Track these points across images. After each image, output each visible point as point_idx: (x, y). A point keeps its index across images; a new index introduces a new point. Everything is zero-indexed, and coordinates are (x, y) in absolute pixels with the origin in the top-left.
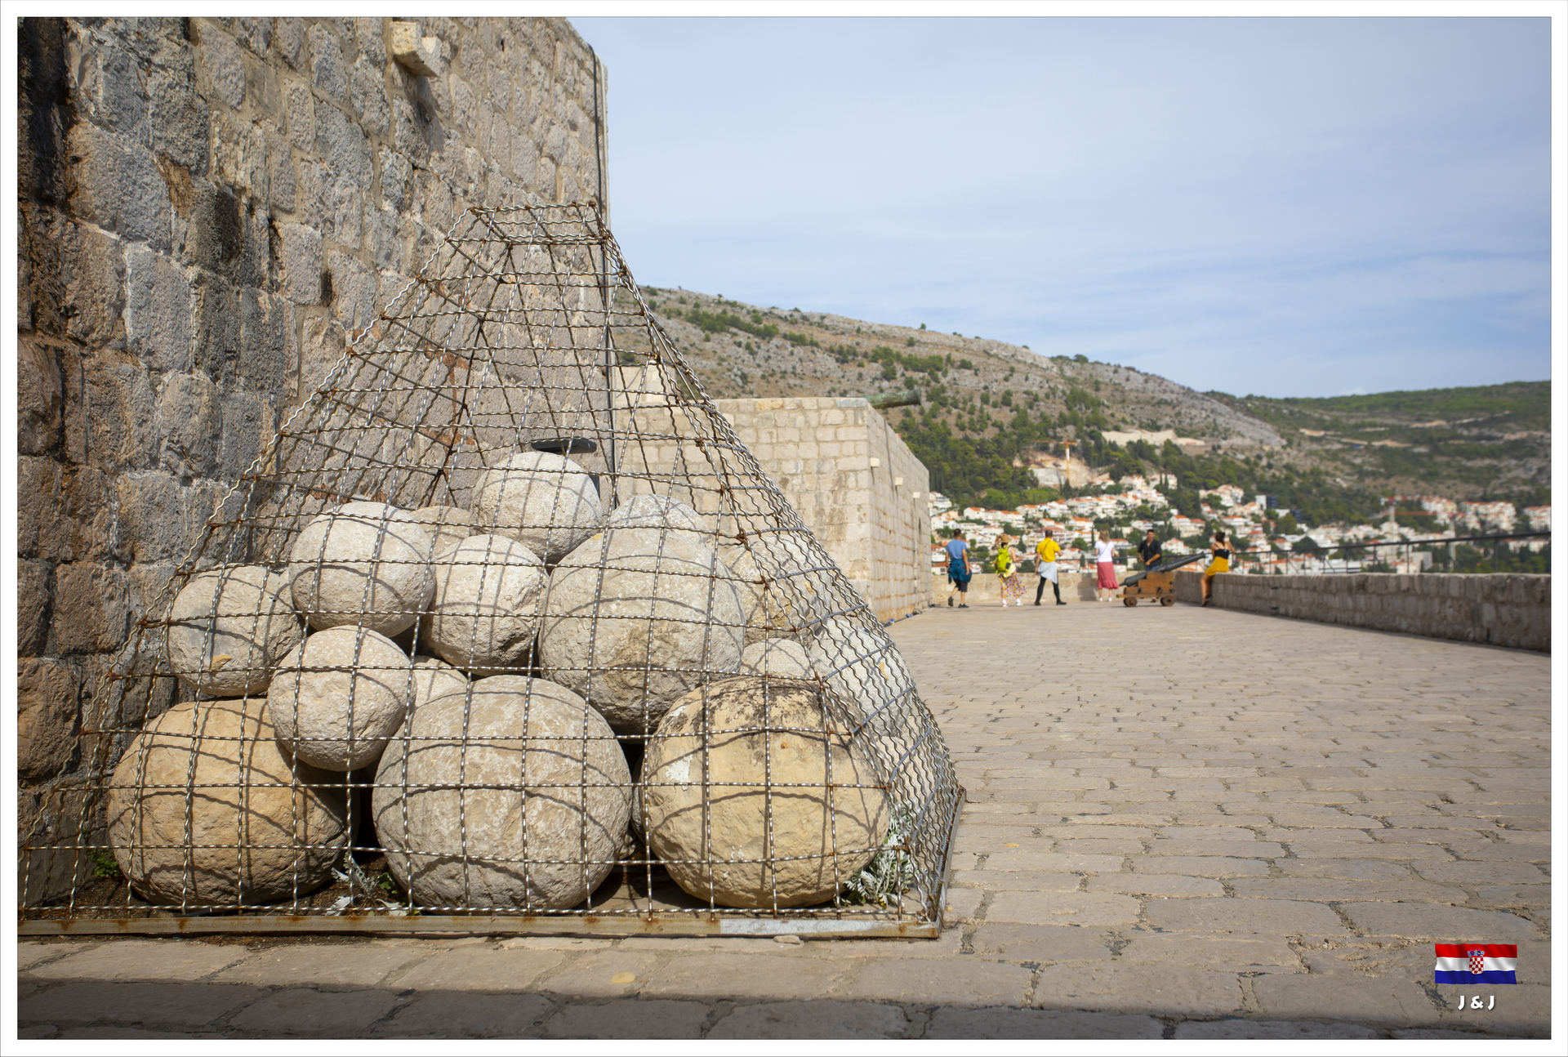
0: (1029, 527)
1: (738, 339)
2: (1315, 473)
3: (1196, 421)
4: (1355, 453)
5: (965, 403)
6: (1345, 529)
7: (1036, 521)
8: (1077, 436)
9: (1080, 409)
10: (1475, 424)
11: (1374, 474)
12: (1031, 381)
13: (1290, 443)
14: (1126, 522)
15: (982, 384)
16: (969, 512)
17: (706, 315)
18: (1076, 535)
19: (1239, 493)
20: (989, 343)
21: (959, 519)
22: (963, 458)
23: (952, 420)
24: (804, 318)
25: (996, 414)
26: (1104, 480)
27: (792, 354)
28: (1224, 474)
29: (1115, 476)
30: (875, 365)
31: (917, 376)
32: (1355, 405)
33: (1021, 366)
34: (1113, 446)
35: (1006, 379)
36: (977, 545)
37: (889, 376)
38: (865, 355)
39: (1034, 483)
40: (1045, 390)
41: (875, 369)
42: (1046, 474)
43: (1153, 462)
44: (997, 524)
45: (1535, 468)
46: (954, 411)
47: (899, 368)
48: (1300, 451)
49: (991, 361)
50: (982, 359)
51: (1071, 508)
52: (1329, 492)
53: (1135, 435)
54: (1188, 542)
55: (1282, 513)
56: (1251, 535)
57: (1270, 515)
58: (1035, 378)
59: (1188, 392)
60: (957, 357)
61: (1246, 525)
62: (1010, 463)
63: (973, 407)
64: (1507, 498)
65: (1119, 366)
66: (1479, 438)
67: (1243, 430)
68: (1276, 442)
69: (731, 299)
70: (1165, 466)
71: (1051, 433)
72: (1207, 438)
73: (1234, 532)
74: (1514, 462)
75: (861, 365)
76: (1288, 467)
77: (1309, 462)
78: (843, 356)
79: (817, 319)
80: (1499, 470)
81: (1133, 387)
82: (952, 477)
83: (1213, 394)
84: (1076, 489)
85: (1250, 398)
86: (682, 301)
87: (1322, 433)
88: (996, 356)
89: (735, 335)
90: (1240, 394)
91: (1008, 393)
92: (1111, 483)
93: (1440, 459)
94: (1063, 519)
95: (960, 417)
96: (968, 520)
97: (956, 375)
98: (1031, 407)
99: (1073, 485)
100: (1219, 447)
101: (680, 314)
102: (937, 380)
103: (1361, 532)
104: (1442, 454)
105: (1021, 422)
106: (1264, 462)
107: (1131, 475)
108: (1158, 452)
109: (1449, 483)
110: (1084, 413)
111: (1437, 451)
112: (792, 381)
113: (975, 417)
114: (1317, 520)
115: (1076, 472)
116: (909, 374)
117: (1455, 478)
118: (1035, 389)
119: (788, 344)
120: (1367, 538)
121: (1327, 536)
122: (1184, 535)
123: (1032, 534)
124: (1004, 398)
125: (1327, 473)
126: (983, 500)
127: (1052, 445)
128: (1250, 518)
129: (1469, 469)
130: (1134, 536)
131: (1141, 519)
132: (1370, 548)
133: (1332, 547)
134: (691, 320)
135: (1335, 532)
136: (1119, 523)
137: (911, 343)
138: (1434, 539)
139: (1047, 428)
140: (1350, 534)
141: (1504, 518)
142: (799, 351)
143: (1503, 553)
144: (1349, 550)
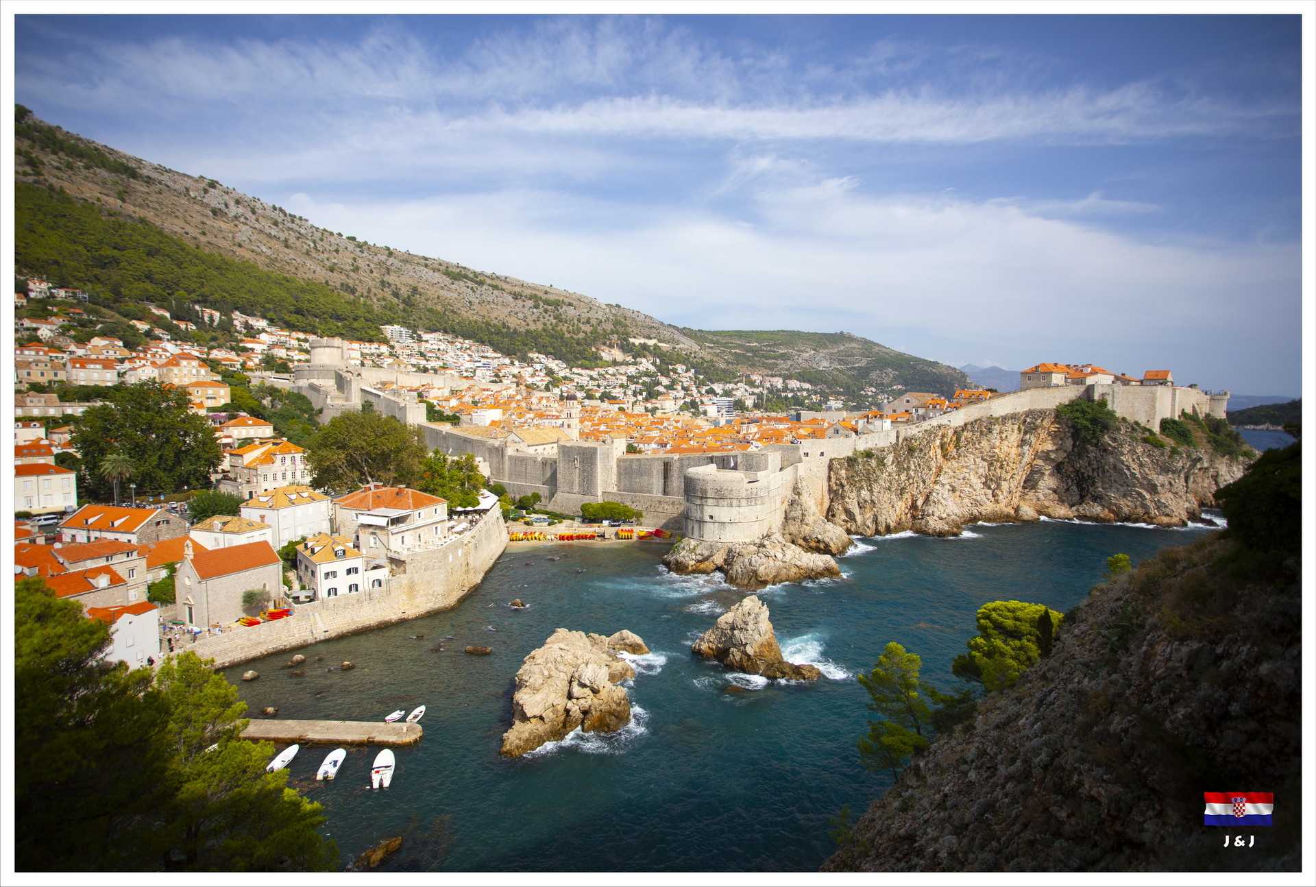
0: (600, 378)
1: (467, 285)
2: (712, 361)
3: (666, 336)
4: (725, 354)
5: (570, 321)
6: (725, 384)
7: (603, 375)
8: (618, 340)
9: (620, 327)
10: (769, 346)
11: (733, 363)
12: (598, 314)
13: (702, 349)
14: (640, 377)
15: (578, 314)
16: (574, 370)
17: (452, 272)
18: (620, 382)
19: (684, 368)
20: (580, 296)
21: (571, 372)
22: (570, 346)
23: (565, 329)
24: (497, 277)
25: (584, 327)
26: (630, 359)
27: (492, 293)
28: (678, 359)
29: (634, 357)
31: (549, 308)
32: (726, 334)
33: (594, 307)
34: (633, 344)
35: (588, 312)
37: (536, 307)
38: (526, 297)
39: (601, 359)
40: (605, 318)
41: (530, 303)
42: (607, 355)
43: (650, 353)
44: (586, 375)
46: (566, 325)
47: (541, 304)
48: (705, 352)
49: (581, 304)
50: (578, 302)
51: (617, 370)
52: (717, 369)
53: (642, 341)
54: (665, 387)
55: (701, 377)
56: (689, 386)
57: (697, 377)
58: (600, 313)
59: (662, 324)
60: (567, 300)
61: (688, 381)
62: (591, 349)
63: (574, 323)
64: (780, 376)
65: (634, 311)
66: (770, 351)
67: (683, 341)
68: (696, 348)
69: (464, 266)
70: (655, 355)
71: (608, 337)
72: (670, 344)
73: (683, 384)
74: (782, 362)
75: (524, 301)
76: (701, 358)
77: (709, 356)
78: (516, 296)
79: (503, 278)
80: (777, 365)
81: (640, 320)
82: (566, 353)
83: (672, 326)
84: (619, 362)
85: (685, 328)
86: (440, 265)
87: (712, 345)
88: (583, 301)
89: (466, 282)
90: (681, 326)
91: (589, 318)
92: (633, 360)
93: (756, 359)
94: (614, 375)
95: (568, 327)
96: (574, 373)
97: (566, 309)
98: (599, 325)
99: (617, 360)
100: (675, 348)
101: (439, 271)
102: (558, 310)
103: (731, 386)
105: (594, 332)
106: (693, 355)
107: (641, 357)
108: (652, 348)
110: (621, 330)
111: (755, 355)
112: (493, 306)
113: (575, 328)
114: (714, 380)
115: (618, 355)
116: (546, 306)
117: (761, 367)
118: (600, 317)
119: (491, 288)
120: (733, 389)
121: (718, 387)
122: (664, 384)
123: (602, 380)
124: (587, 320)
125: (716, 362)
126: (579, 366)
127: (608, 343)
128: (689, 378)
129: (766, 363)
130: (644, 384)
131: (646, 377)
132: (734, 393)
133: (721, 392)
134: (445, 274)
135: (721, 386)
136: (637, 377)
137: (546, 293)
138: (756, 391)
139: (606, 334)
140: (726, 387)
141: (779, 384)
142: (495, 292)
143: (779, 397)
144: (727, 393)
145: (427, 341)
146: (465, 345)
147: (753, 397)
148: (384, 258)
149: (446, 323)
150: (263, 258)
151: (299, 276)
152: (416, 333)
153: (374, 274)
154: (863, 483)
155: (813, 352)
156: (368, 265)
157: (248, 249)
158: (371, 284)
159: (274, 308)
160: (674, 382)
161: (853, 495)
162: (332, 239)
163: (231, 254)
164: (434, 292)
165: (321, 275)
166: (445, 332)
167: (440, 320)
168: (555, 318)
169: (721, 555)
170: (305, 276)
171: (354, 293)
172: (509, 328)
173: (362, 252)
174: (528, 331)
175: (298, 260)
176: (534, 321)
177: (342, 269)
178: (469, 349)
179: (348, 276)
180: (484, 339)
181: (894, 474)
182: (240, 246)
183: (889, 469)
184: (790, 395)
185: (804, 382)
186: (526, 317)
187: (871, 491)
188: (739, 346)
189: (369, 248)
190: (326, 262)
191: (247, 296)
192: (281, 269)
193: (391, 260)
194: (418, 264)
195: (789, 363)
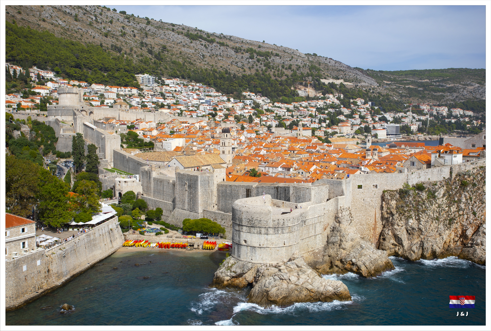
0: (295, 110)
1: (202, 43)
2: (387, 95)
3: (351, 77)
4: (400, 89)
5: (276, 68)
6: (395, 113)
7: (297, 108)
8: (312, 80)
9: (314, 71)
10: (438, 81)
11: (405, 96)
12: (298, 61)
13: (380, 85)
14: (326, 109)
15: (282, 62)
16: (276, 104)
17: (191, 34)
18: (310, 113)
19: (363, 101)
20: (285, 48)
21: (272, 106)
22: (275, 86)
23: (272, 73)
24: (224, 37)
25: (286, 72)
26: (320, 95)
27: (220, 49)
28: (359, 94)
29: (324, 94)
30: (247, 54)
31: (261, 58)
32: (401, 74)
33: (295, 56)
34: (324, 84)
35: (290, 60)
36: (278, 115)
37: (252, 58)
38: (244, 50)
39: (298, 95)
40: (303, 65)
41: (247, 55)
42: (302, 92)
43: (336, 90)
44: (285, 108)
45: (455, 96)
46: (273, 70)
47: (255, 55)
48: (383, 88)
49: (286, 54)
50: (283, 53)
51: (309, 104)
52: (391, 102)
53: (331, 81)
54: (346, 116)
55: (376, 108)
56: (366, 115)
57: (372, 108)
58: (300, 60)
59: (349, 67)
60: (274, 52)
61: (365, 111)
62: (290, 88)
63: (279, 69)
64: (446, 105)
65: (327, 58)
66: (439, 86)
67: (365, 80)
68: (375, 85)
69: (200, 29)
70: (340, 91)
71: (304, 79)
72: (354, 82)
73: (361, 113)
74: (449, 94)
75: (243, 54)
76: (379, 93)
77: (386, 91)
78: (237, 50)
79: (228, 37)
80: (444, 96)
81: (331, 65)
82: (271, 92)
83: (356, 68)
84: (311, 98)
85: (368, 70)
86: (183, 29)
87: (390, 82)
88: (287, 52)
89: (201, 41)
90: (365, 69)
91: (291, 65)
92: (322, 96)
94: (306, 107)
95: (274, 72)
96: (275, 107)
97: (274, 58)
98: (298, 70)
99: (310, 96)
100: (358, 86)
101: (182, 33)
102: (267, 60)
103: (400, 115)
104: (427, 91)
105: (294, 75)
106: (371, 91)
107: (329, 94)
108: (338, 86)
109: (429, 100)
110: (315, 73)
111: (425, 89)
112: (219, 58)
113: (279, 73)
114: (387, 110)
115: (311, 92)
116: (258, 57)
117: (430, 98)
118: (299, 64)
119: (219, 45)
120: (402, 117)
121: (390, 116)
122: (345, 114)
123: (296, 112)
124: (289, 66)
125: (391, 95)
126: (280, 100)
127: (304, 83)
128: (366, 109)
129: (435, 96)
130: (329, 114)
131: (331, 108)
132: (403, 120)
133: (391, 119)
134: (186, 36)
135: (392, 115)
136: (324, 109)
137: (259, 47)
138: (423, 118)
139: (303, 77)
140: (397, 115)
141: (444, 112)
142: (222, 48)
143: (443, 123)
144: (396, 120)
145: (168, 85)
146: (195, 87)
147: (418, 123)
148: (143, 26)
149: (184, 71)
150: (59, 29)
151: (83, 40)
152: (160, 79)
153: (137, 37)
154: (412, 213)
155: (477, 85)
156: (133, 31)
157: (49, 23)
158: (133, 44)
159: (60, 64)
160: (353, 112)
161: (402, 223)
162: (109, 14)
163: (37, 26)
164: (178, 49)
165: (99, 39)
166: (183, 78)
167: (180, 70)
168: (265, 66)
169: (251, 274)
170: (87, 41)
171: (120, 52)
172: (230, 74)
173: (129, 22)
174: (244, 76)
175: (83, 29)
176: (249, 68)
177: (114, 35)
178: (198, 90)
179: (117, 39)
180: (210, 83)
181: (444, 206)
182: (44, 21)
183: (439, 202)
184: (453, 121)
185: (468, 110)
186: (243, 65)
187: (419, 220)
188: (412, 83)
189: (134, 19)
190: (103, 30)
191: (42, 56)
192: (71, 36)
193: (149, 27)
194: (167, 29)
195: (455, 94)
